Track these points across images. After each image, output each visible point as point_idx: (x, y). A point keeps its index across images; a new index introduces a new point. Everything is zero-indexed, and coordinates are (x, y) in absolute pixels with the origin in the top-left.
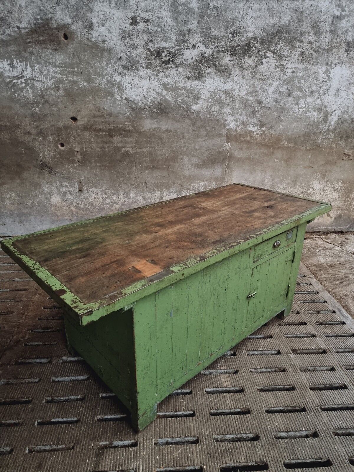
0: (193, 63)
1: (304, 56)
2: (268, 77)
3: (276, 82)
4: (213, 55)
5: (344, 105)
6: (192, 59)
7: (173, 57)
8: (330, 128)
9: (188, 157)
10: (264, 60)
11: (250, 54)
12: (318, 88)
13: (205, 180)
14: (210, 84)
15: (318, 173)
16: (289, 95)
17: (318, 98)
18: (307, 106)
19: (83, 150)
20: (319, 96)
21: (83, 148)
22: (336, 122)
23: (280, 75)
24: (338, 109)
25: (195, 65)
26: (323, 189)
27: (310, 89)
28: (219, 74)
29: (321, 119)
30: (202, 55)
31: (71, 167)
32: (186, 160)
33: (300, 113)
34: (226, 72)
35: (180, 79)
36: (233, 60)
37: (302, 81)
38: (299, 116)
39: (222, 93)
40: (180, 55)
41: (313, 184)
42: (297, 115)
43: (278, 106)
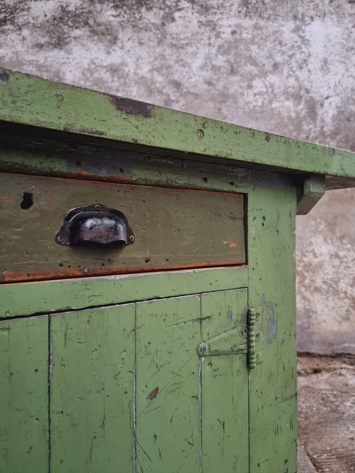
0: (48, 21)
1: (250, 6)
2: (187, 41)
3: (203, 51)
4: (82, 9)
5: (344, 86)
6: (46, 16)
7: (11, 13)
8: (325, 129)
10: (177, 15)
11: (149, 4)
12: (286, 57)
14: (80, 56)
15: (319, 220)
16: (233, 71)
17: (290, 75)
18: (270, 90)
20: (291, 73)
22: (334, 118)
23: (209, 39)
24: (332, 94)
25: (51, 25)
26: (337, 256)
27: (271, 60)
28: (96, 38)
29: (303, 113)
30: (63, 9)
33: (259, 103)
34: (109, 34)
35: (25, 48)
36: (119, 16)
37: (254, 48)
38: (258, 109)
39: (105, 70)
40: (23, 10)
41: (311, 244)
42: (254, 106)
43: (213, 91)
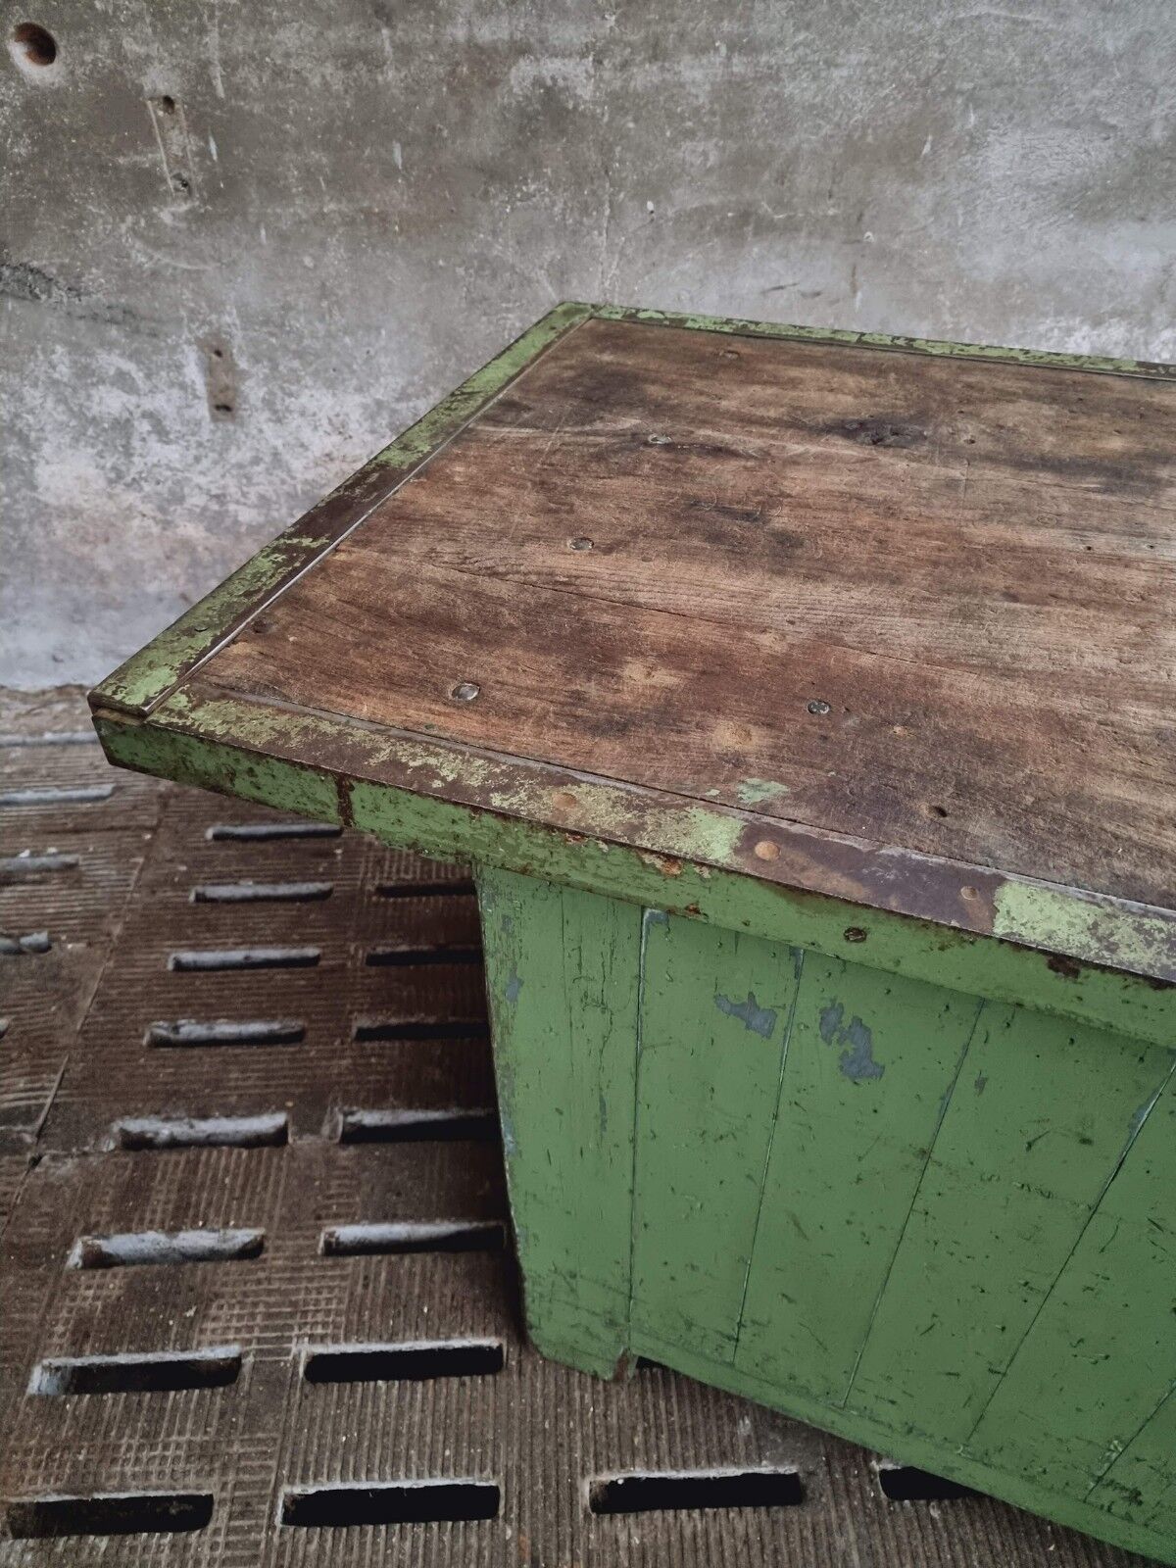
9: (1025, 124)
13: (1113, 314)
19: (210, 84)
21: (205, 65)
31: (134, 231)
32: (1001, 156)
